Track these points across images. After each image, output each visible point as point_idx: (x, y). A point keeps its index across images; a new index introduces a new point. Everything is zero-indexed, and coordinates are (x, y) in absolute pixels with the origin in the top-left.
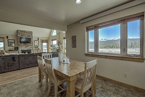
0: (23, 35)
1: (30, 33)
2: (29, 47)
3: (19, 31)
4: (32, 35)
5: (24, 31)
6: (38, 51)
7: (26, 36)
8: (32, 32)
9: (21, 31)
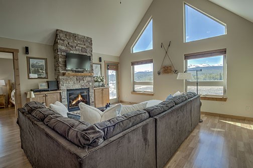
0: (72, 47)
1: (87, 41)
2: (85, 82)
3: (61, 35)
4: (92, 48)
5: (75, 36)
6: (102, 90)
7: (79, 49)
8: (91, 41)
9: (67, 34)
